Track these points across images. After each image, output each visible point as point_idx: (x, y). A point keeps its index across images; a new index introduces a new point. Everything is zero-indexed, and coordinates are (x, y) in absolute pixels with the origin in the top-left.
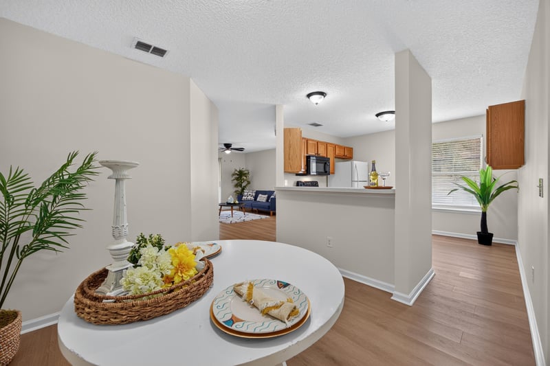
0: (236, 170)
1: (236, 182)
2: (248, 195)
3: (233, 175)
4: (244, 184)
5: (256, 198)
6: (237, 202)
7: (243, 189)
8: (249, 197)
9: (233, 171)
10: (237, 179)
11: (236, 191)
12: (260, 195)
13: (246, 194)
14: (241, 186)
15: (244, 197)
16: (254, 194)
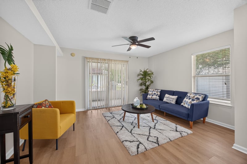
0: (141, 71)
1: (140, 81)
2: (153, 94)
3: (138, 75)
4: (147, 84)
5: (161, 97)
6: (145, 106)
7: (147, 88)
8: (154, 97)
9: (138, 72)
10: (142, 79)
11: (141, 90)
12: (167, 95)
13: (150, 93)
14: (145, 85)
15: (148, 96)
16: (159, 94)
